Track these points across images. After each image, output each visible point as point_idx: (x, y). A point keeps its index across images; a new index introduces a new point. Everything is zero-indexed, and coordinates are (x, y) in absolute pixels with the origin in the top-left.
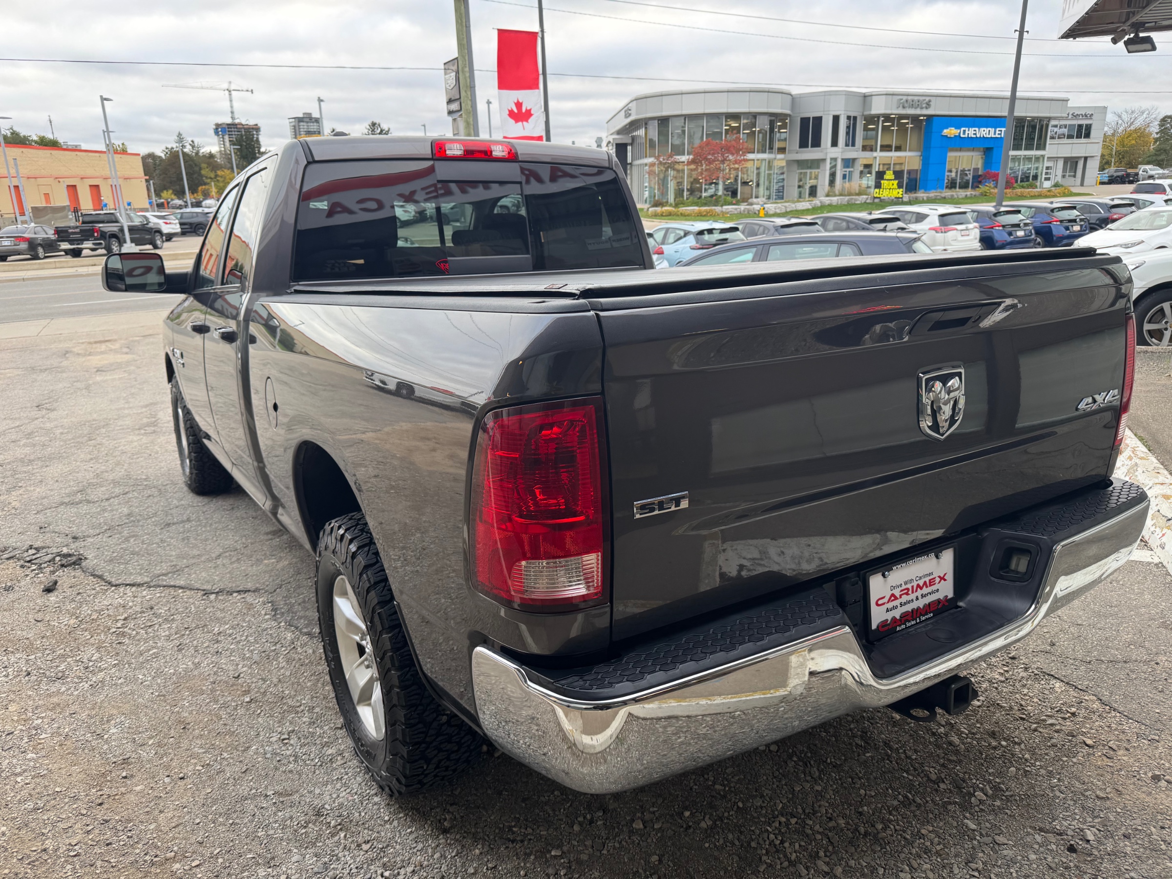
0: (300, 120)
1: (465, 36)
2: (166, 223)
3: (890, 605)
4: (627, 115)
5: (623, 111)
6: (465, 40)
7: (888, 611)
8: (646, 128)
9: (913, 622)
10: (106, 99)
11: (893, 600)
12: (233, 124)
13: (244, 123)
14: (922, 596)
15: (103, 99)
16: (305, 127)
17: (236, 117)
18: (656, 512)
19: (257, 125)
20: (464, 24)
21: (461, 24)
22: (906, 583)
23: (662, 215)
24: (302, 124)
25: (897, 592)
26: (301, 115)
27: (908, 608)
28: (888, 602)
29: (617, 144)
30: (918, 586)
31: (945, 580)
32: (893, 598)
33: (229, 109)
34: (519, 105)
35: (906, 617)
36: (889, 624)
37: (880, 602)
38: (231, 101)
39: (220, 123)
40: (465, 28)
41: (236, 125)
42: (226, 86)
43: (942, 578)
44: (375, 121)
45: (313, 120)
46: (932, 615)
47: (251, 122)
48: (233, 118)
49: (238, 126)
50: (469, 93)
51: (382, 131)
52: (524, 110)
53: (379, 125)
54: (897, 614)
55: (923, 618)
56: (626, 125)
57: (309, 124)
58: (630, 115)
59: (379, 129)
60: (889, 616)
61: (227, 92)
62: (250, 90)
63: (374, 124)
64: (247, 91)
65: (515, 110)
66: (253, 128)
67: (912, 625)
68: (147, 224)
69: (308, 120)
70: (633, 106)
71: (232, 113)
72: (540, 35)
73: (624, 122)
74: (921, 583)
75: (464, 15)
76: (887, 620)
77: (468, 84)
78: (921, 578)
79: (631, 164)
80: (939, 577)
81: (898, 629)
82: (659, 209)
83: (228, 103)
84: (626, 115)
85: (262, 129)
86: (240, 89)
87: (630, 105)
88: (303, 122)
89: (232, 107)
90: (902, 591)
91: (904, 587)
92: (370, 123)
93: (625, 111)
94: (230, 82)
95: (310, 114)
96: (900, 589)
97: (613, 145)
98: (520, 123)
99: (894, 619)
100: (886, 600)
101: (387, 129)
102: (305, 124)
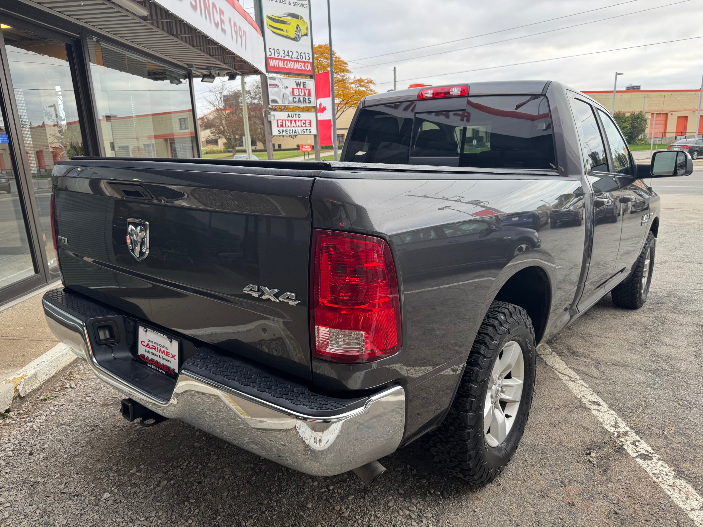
7: (146, 351)
9: (155, 368)
11: (148, 347)
14: (162, 358)
25: (151, 345)
28: (146, 346)
31: (174, 359)
35: (153, 362)
36: (145, 359)
37: (143, 343)
43: (173, 356)
46: (164, 373)
60: (146, 355)
67: (154, 369)
74: (162, 350)
76: (144, 355)
78: (161, 346)
80: (171, 354)
81: (148, 365)
91: (154, 344)
99: (148, 358)
100: (146, 344)
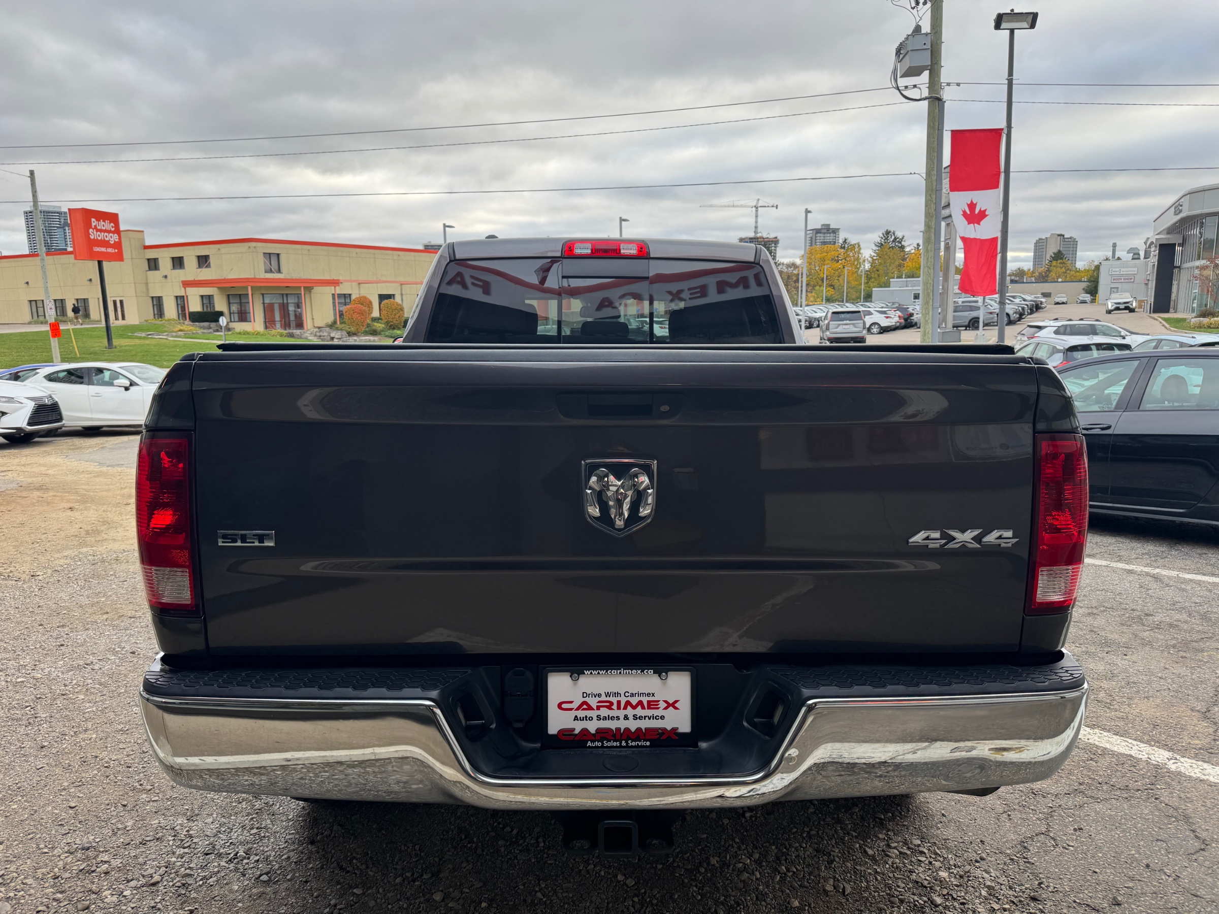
0: (818, 231)
1: (936, 139)
2: (662, 328)
3: (581, 714)
4: (1178, 211)
5: (1174, 206)
6: (936, 143)
7: (576, 718)
8: (1201, 227)
9: (615, 744)
10: (625, 220)
11: (584, 709)
12: (755, 238)
13: (765, 236)
14: (635, 717)
15: (622, 220)
16: (822, 238)
17: (759, 231)
18: (239, 544)
19: (776, 238)
20: (937, 127)
21: (934, 128)
22: (607, 695)
23: (1209, 327)
24: (819, 235)
25: (593, 702)
26: (819, 227)
27: (612, 725)
28: (578, 709)
29: (1160, 245)
30: (628, 703)
31: (676, 708)
32: (585, 707)
33: (754, 224)
34: (972, 206)
35: (603, 734)
36: (576, 735)
37: (564, 706)
38: (757, 216)
39: (743, 237)
40: (937, 131)
41: (758, 238)
42: (754, 203)
43: (672, 705)
44: (889, 230)
45: (831, 231)
46: (648, 743)
47: (772, 236)
48: (756, 232)
49: (759, 240)
50: (934, 197)
51: (895, 239)
52: (977, 211)
53: (894, 234)
54: (592, 727)
55: (634, 744)
56: (1176, 223)
57: (826, 235)
58: (1181, 211)
59: (893, 237)
60: (578, 727)
61: (754, 209)
62: (775, 205)
63: (888, 233)
64: (773, 206)
65: (968, 212)
66: (772, 241)
67: (613, 746)
68: (642, 328)
69: (825, 231)
70: (1185, 201)
71: (756, 227)
72: (1005, 131)
73: (1172, 219)
74: (634, 701)
75: (937, 118)
76: (574, 729)
77: (934, 187)
78: (632, 695)
79: (1179, 267)
80: (666, 702)
81: (589, 744)
82: (1205, 320)
83: (754, 220)
84: (1175, 212)
85: (780, 242)
86: (767, 205)
87: (1182, 200)
88: (821, 233)
89: (756, 222)
90: (599, 702)
91: (603, 698)
92: (884, 231)
93: (1175, 208)
94: (758, 200)
95: (829, 225)
96: (598, 699)
97: (1156, 247)
98: (972, 225)
99: (585, 731)
100: (575, 705)
101: (901, 237)
102: (822, 235)
